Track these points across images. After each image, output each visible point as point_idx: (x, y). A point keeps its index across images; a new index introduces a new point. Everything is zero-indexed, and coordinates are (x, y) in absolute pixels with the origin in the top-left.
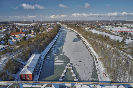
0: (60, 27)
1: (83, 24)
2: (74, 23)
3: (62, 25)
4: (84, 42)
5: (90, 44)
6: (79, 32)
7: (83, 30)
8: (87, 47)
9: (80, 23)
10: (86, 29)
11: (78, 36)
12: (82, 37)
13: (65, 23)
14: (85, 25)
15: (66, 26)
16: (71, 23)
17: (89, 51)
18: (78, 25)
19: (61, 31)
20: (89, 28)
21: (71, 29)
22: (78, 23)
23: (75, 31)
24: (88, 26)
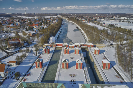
0: (62, 20)
1: (83, 17)
2: (74, 16)
3: (63, 18)
4: (81, 32)
5: (85, 33)
6: (78, 24)
7: (81, 23)
8: (83, 35)
9: (80, 17)
10: (84, 22)
11: (77, 27)
12: (80, 28)
13: (66, 16)
14: (84, 18)
15: (68, 19)
16: (72, 16)
17: (84, 36)
18: (78, 18)
19: (64, 24)
20: (87, 21)
21: (72, 22)
22: (78, 17)
23: (75, 24)
24: (86, 20)
